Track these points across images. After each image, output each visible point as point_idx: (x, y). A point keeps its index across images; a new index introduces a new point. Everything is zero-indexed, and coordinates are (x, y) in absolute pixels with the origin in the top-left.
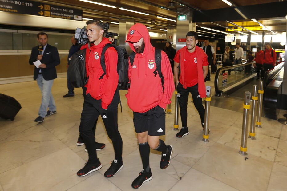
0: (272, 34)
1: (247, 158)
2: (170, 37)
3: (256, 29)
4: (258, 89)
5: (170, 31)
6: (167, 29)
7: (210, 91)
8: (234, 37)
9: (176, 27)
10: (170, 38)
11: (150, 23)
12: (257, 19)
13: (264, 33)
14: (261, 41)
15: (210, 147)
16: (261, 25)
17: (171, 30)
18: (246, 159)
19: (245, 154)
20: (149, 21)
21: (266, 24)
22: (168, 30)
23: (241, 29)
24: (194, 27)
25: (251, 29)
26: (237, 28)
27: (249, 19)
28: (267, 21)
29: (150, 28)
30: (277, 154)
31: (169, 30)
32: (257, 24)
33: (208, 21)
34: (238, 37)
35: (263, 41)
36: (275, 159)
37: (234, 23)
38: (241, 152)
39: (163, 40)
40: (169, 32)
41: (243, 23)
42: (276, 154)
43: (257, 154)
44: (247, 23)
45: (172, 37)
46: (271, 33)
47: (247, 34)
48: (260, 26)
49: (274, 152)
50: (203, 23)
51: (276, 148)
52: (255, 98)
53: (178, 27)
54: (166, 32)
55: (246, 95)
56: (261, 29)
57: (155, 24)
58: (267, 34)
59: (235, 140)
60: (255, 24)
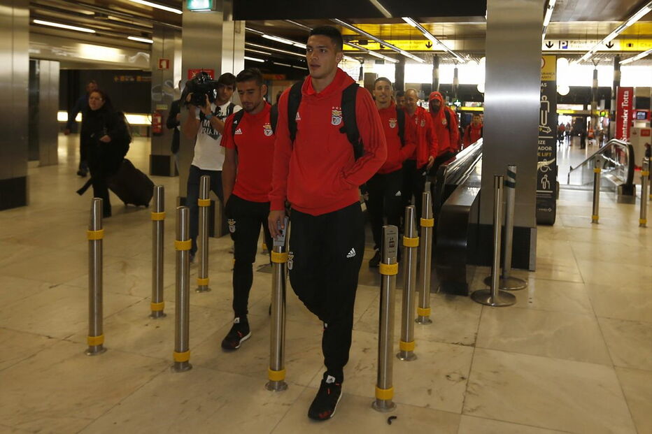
0: (456, 63)
1: (394, 418)
2: (164, 64)
3: (416, 47)
4: (419, 214)
5: (163, 44)
6: (151, 38)
7: (284, 233)
8: (361, 69)
9: (180, 31)
10: (161, 67)
11: (93, 13)
12: (418, 20)
13: (436, 58)
14: (430, 81)
15: (289, 405)
16: (427, 35)
17: (166, 41)
18: (390, 420)
19: (390, 405)
20: (88, 6)
21: (441, 34)
22: (155, 39)
23: (377, 46)
24: (240, 33)
25: (403, 46)
26: (366, 43)
27: (397, 18)
28: (443, 26)
29: (93, 31)
30: (469, 389)
31: (160, 40)
32: (420, 33)
33: (283, 18)
34: (371, 68)
35: (436, 80)
36: (463, 405)
37: (359, 26)
38: (378, 401)
39: (140, 72)
40: (159, 47)
41: (381, 29)
42: (466, 391)
43: (421, 400)
44: (392, 29)
45: (170, 65)
46: (454, 58)
47: (395, 61)
48: (425, 38)
49: (463, 384)
50: (268, 24)
51: (465, 374)
52: (411, 241)
53: (185, 33)
54: (149, 48)
55: (386, 236)
56: (429, 46)
57: (111, 18)
58: (444, 62)
59: (361, 370)
60: (413, 33)
